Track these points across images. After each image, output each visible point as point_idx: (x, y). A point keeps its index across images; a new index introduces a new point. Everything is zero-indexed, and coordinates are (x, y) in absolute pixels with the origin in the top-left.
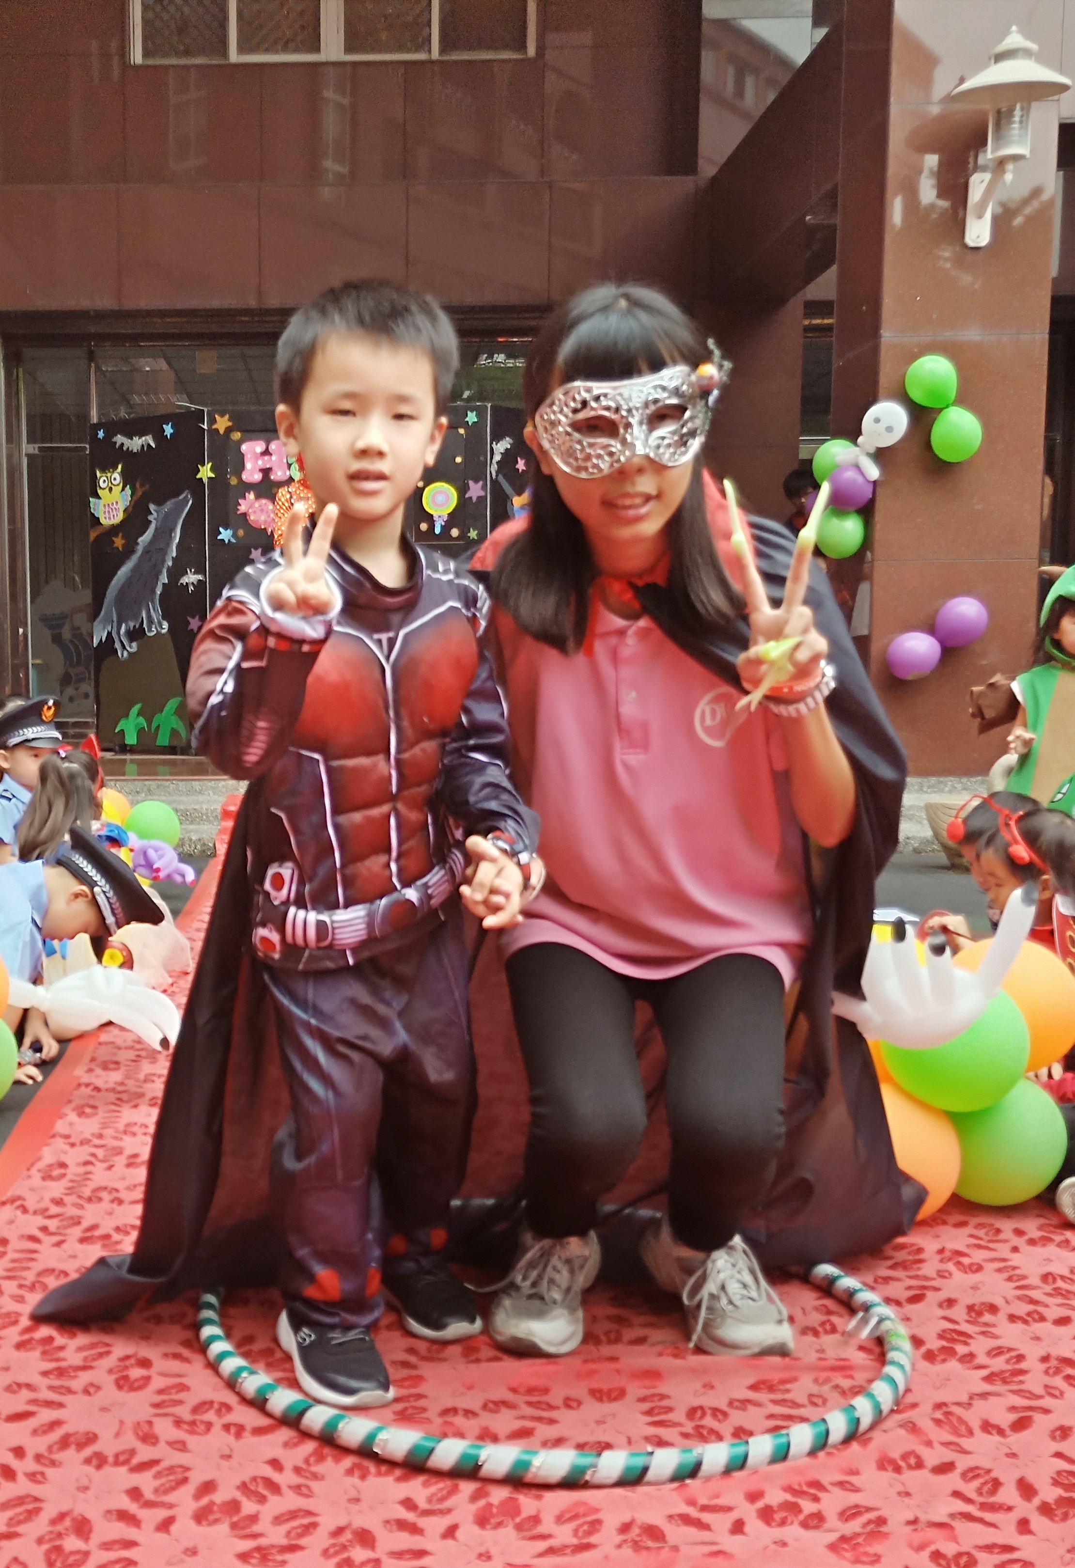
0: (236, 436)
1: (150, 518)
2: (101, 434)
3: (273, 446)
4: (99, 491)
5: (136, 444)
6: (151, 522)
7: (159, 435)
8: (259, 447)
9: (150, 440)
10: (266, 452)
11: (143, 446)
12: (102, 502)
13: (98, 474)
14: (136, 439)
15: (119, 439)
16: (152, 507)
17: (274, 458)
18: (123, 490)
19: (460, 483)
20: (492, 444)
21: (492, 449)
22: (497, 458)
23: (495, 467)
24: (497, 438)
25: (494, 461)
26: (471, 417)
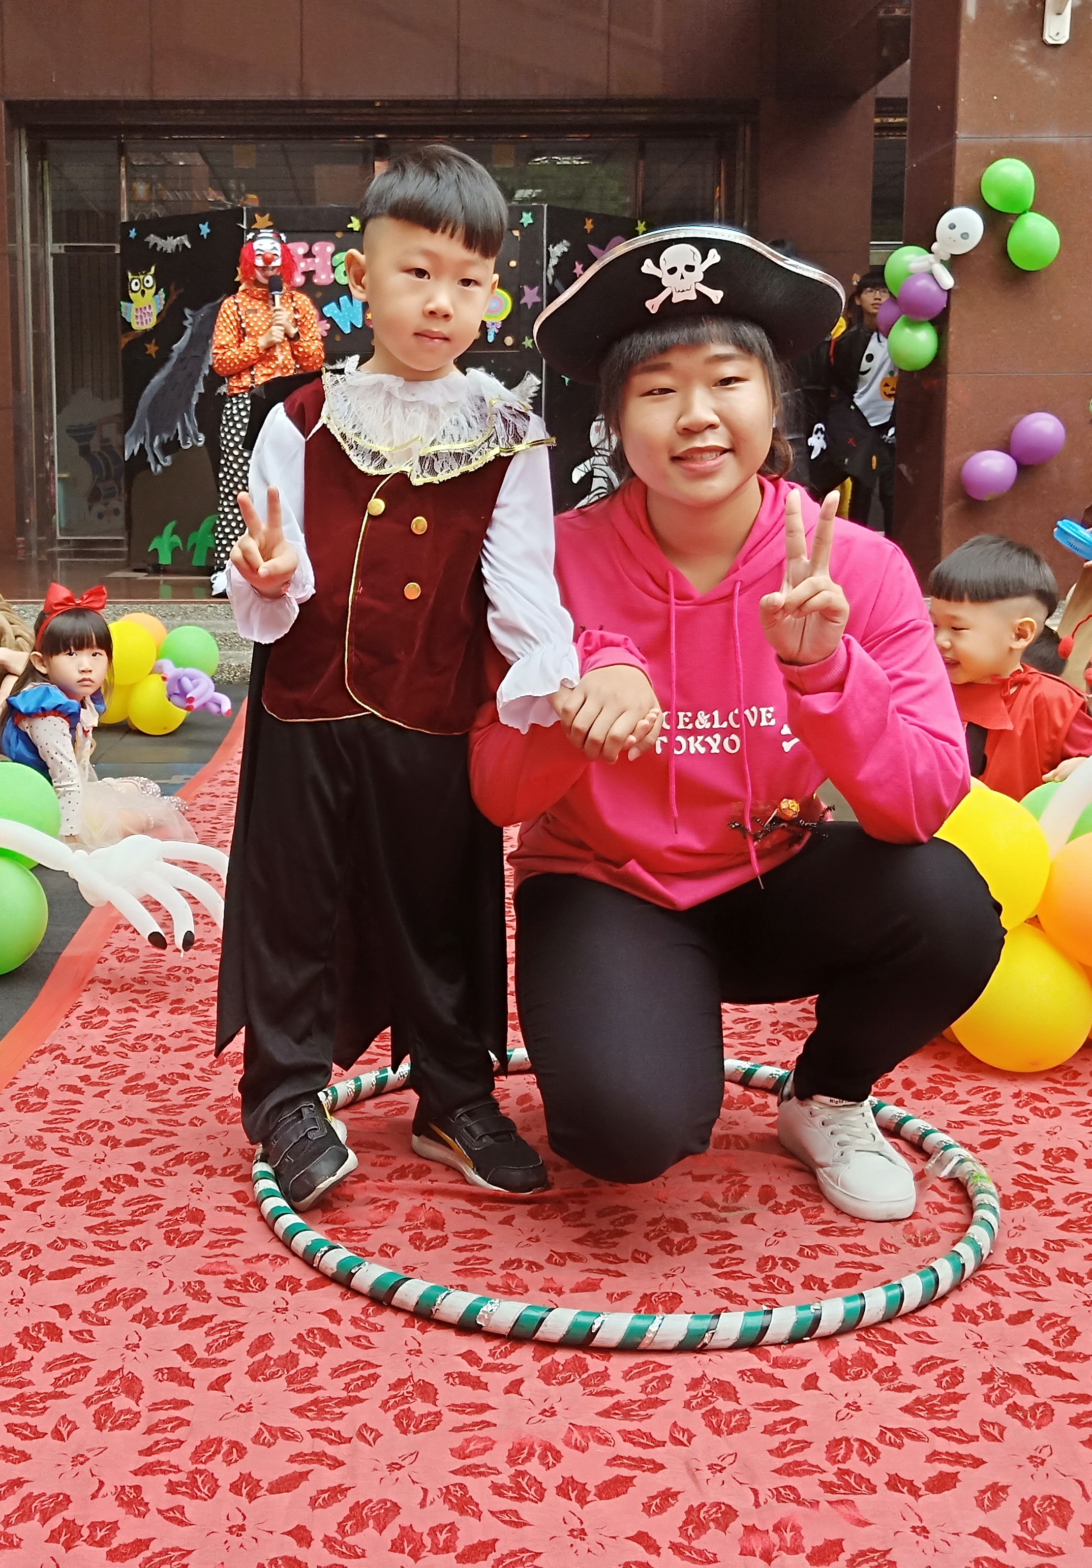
1: (186, 323)
2: (133, 234)
3: (316, 248)
4: (132, 295)
5: (170, 244)
6: (185, 328)
7: (195, 235)
8: (305, 248)
9: (185, 240)
10: (309, 255)
11: (177, 246)
12: (134, 306)
13: (130, 276)
14: (170, 239)
15: (152, 239)
16: (187, 312)
17: (317, 260)
18: (156, 293)
19: (515, 289)
20: (548, 246)
21: (548, 252)
22: (554, 262)
23: (551, 272)
24: (554, 240)
25: (551, 265)
26: (527, 219)
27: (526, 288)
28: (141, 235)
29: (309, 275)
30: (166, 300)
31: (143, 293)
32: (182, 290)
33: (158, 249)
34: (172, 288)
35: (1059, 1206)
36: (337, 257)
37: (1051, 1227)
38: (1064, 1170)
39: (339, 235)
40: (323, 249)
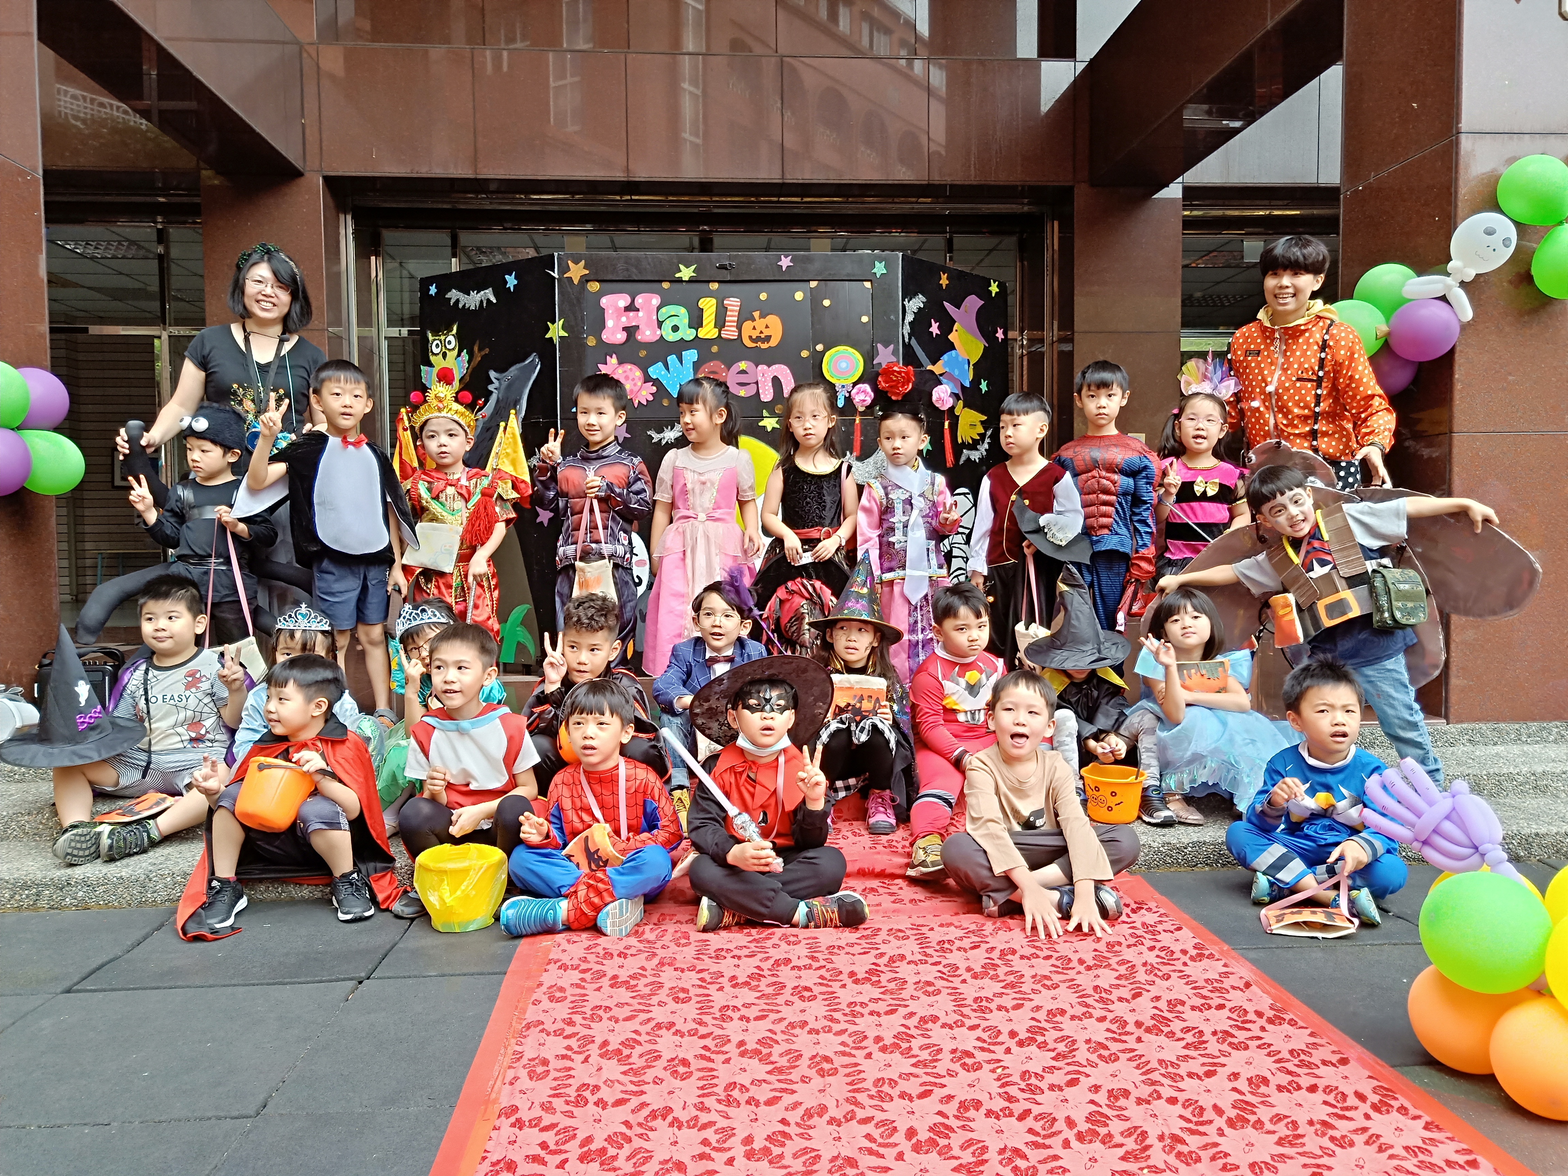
0: (594, 287)
1: (491, 388)
2: (433, 290)
3: (639, 300)
4: (433, 359)
5: (473, 300)
6: (492, 392)
7: (500, 289)
8: (623, 301)
9: (489, 294)
10: (631, 308)
11: (481, 301)
12: (434, 370)
13: (431, 338)
14: (473, 294)
15: (454, 295)
16: (493, 374)
17: (641, 314)
18: (459, 355)
19: (868, 347)
20: (903, 300)
21: (904, 307)
22: (910, 318)
23: (907, 329)
24: (909, 294)
25: (907, 322)
26: (880, 269)
27: (879, 346)
28: (442, 291)
29: (631, 331)
30: (469, 362)
31: (445, 355)
32: (487, 351)
33: (460, 306)
34: (476, 348)
36: (664, 310)
39: (666, 286)
40: (648, 302)
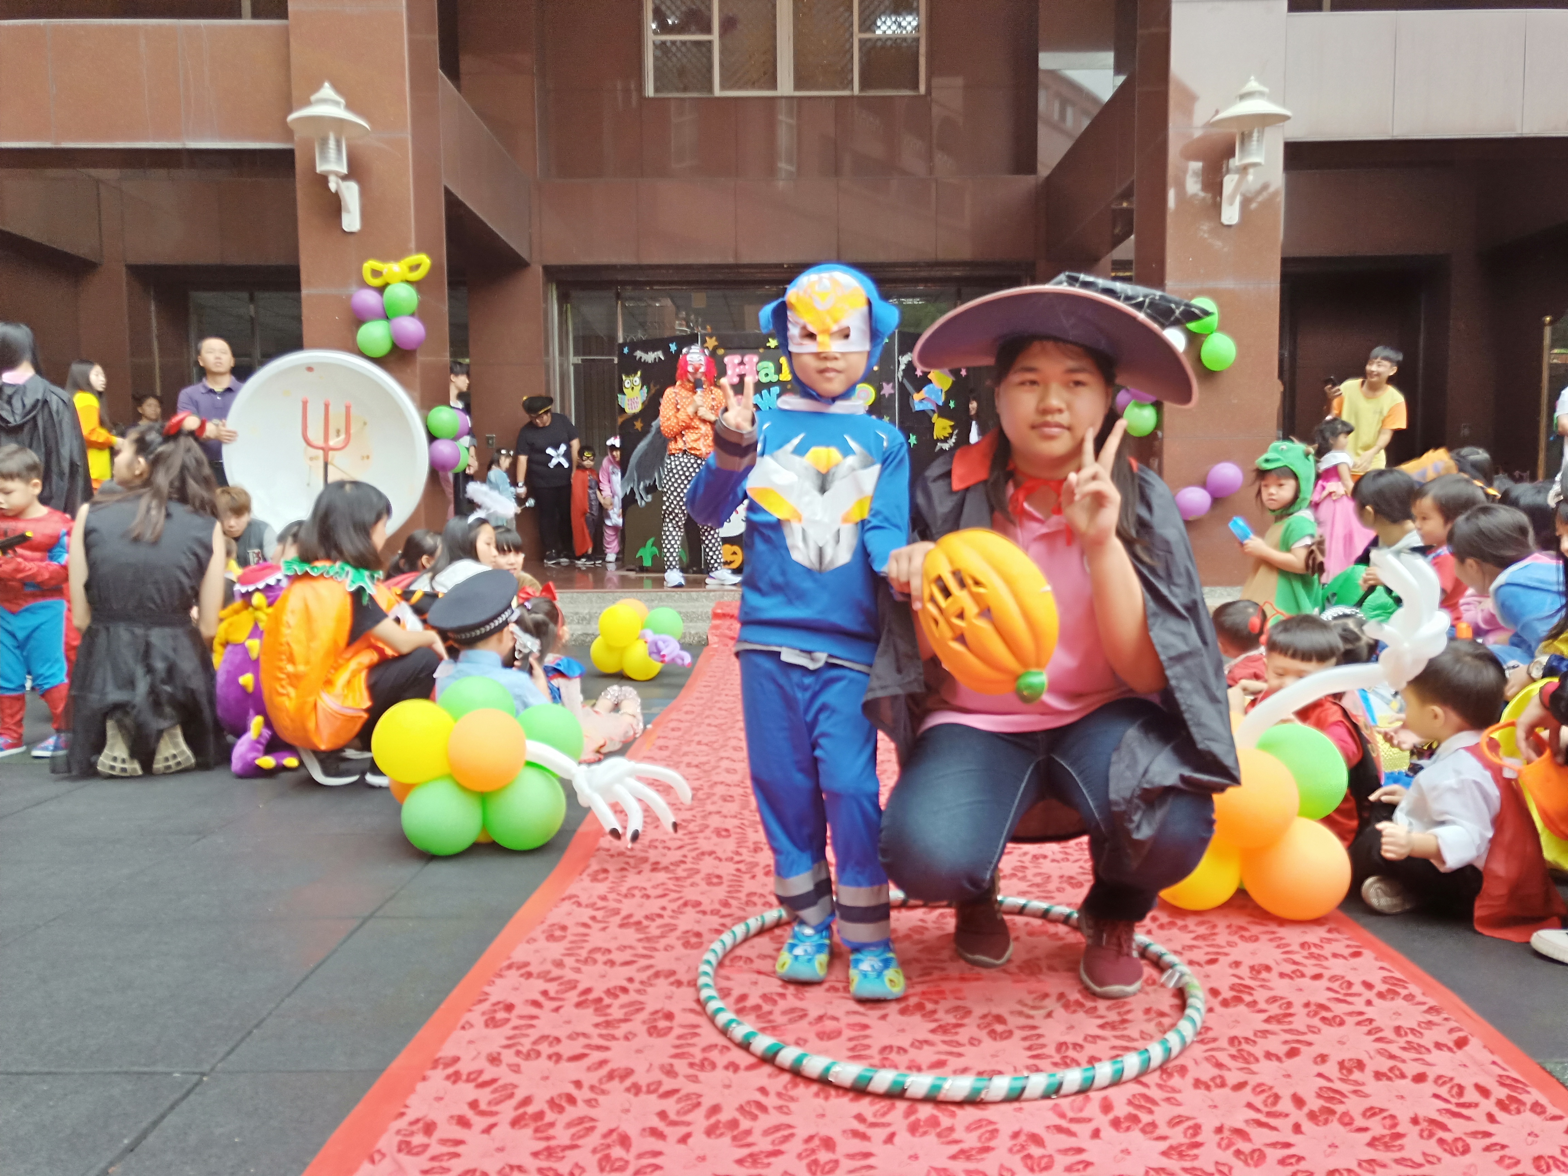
0: (721, 352)
2: (626, 350)
3: (746, 359)
4: (625, 390)
5: (650, 357)
7: (666, 351)
8: (737, 359)
9: (660, 354)
10: (742, 363)
11: (655, 358)
12: (626, 398)
13: (624, 378)
14: (650, 354)
15: (639, 354)
17: (747, 367)
18: (642, 389)
19: (878, 384)
20: (898, 357)
21: (899, 361)
22: (902, 367)
23: (901, 374)
24: (902, 353)
25: (900, 369)
27: (884, 384)
28: (631, 351)
30: (647, 392)
31: (633, 388)
33: (643, 360)
34: (652, 384)
35: (1262, 1005)
36: (760, 364)
37: (1257, 1021)
38: (1264, 980)
39: (761, 350)
40: (751, 360)
